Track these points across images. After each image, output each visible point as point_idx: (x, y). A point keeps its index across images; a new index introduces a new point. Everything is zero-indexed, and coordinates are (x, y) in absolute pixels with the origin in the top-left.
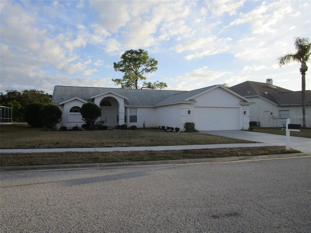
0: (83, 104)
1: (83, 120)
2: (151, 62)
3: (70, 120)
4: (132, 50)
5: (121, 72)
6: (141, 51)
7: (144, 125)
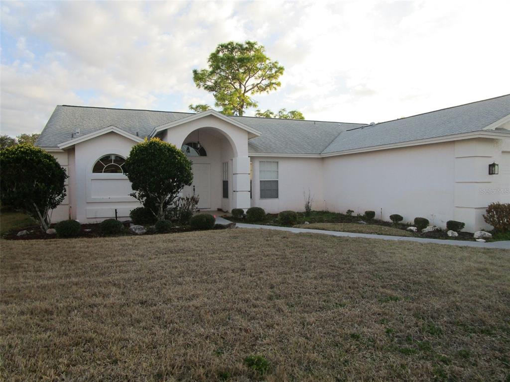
0: (136, 145)
1: (134, 195)
2: (271, 69)
3: (94, 197)
4: (231, 44)
5: (206, 92)
6: (251, 45)
7: (308, 207)
